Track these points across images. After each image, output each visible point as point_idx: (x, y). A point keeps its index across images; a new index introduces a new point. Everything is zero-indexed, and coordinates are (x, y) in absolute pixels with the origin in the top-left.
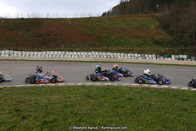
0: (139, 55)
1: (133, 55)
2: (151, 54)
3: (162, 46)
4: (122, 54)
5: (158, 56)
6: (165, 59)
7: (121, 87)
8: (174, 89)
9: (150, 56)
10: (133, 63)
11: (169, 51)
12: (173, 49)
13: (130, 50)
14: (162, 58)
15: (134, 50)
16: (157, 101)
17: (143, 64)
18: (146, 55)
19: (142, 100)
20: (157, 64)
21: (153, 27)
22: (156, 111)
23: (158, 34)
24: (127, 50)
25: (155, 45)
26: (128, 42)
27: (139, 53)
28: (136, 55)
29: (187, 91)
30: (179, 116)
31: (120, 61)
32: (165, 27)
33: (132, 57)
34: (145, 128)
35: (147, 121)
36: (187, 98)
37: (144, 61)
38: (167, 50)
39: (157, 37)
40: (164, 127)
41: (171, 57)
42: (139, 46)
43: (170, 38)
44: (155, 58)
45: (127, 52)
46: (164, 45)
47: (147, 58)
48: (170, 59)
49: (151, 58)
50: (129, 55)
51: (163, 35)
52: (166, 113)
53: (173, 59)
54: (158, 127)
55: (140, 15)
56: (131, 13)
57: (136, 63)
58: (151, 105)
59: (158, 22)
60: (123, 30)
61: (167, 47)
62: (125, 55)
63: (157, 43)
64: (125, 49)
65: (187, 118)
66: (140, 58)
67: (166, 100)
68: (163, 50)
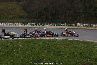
0: (12, 24)
1: (8, 23)
2: (18, 23)
3: (24, 19)
4: (3, 23)
5: (22, 24)
6: (25, 25)
7: (2, 41)
8: (29, 39)
9: (18, 24)
10: (9, 28)
11: (27, 21)
12: (29, 20)
13: (7, 21)
14: (24, 25)
15: (9, 21)
16: (21, 46)
17: (14, 28)
18: (16, 24)
19: (14, 46)
20: (21, 28)
21: (18, 9)
22: (21, 51)
23: (21, 13)
24: (5, 21)
25: (20, 18)
26: (5, 17)
27: (12, 23)
28: (10, 23)
29: (35, 40)
30: (32, 51)
31: (2, 27)
32: (25, 9)
33: (8, 25)
34: (16, 60)
35: (17, 56)
36: (35, 43)
37: (15, 26)
38: (26, 21)
39: (21, 14)
40: (25, 58)
41: (28, 24)
42: (12, 19)
43: (27, 15)
44: (20, 25)
45: (5, 22)
46: (24, 18)
47: (16, 25)
48: (27, 25)
49: (18, 25)
50: (6, 24)
51: (24, 14)
52: (26, 51)
53: (29, 25)
54: (22, 58)
55: (11, 2)
56: (6, 1)
57: (11, 28)
58: (18, 48)
59: (21, 7)
60: (2, 10)
61: (26, 19)
62: (4, 24)
63: (21, 17)
64: (4, 20)
65: (35, 52)
66: (13, 25)
67: (26, 45)
68: (24, 21)
